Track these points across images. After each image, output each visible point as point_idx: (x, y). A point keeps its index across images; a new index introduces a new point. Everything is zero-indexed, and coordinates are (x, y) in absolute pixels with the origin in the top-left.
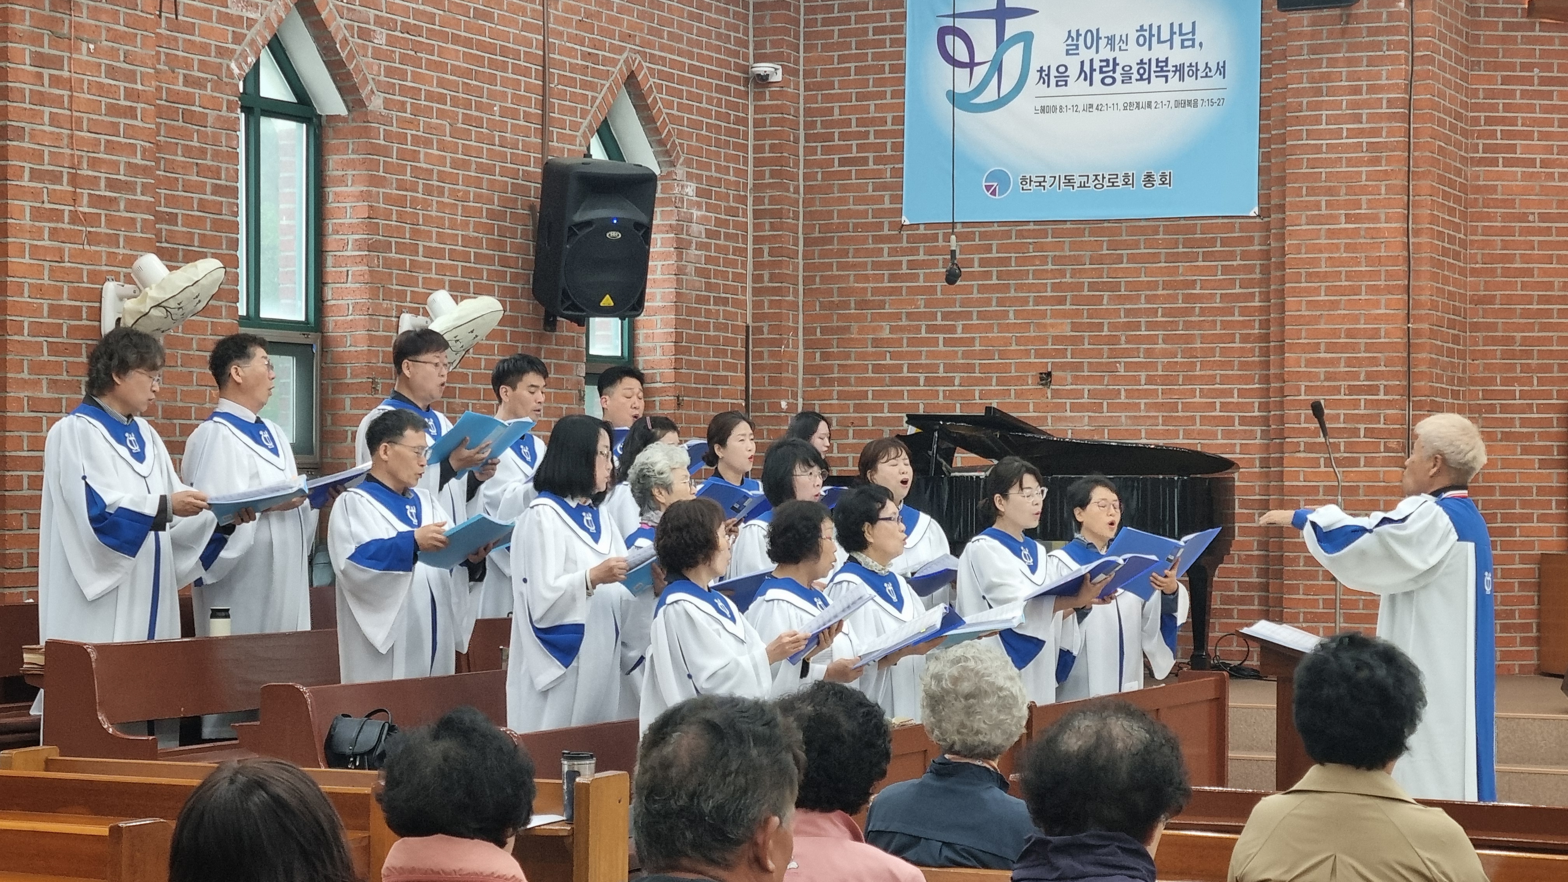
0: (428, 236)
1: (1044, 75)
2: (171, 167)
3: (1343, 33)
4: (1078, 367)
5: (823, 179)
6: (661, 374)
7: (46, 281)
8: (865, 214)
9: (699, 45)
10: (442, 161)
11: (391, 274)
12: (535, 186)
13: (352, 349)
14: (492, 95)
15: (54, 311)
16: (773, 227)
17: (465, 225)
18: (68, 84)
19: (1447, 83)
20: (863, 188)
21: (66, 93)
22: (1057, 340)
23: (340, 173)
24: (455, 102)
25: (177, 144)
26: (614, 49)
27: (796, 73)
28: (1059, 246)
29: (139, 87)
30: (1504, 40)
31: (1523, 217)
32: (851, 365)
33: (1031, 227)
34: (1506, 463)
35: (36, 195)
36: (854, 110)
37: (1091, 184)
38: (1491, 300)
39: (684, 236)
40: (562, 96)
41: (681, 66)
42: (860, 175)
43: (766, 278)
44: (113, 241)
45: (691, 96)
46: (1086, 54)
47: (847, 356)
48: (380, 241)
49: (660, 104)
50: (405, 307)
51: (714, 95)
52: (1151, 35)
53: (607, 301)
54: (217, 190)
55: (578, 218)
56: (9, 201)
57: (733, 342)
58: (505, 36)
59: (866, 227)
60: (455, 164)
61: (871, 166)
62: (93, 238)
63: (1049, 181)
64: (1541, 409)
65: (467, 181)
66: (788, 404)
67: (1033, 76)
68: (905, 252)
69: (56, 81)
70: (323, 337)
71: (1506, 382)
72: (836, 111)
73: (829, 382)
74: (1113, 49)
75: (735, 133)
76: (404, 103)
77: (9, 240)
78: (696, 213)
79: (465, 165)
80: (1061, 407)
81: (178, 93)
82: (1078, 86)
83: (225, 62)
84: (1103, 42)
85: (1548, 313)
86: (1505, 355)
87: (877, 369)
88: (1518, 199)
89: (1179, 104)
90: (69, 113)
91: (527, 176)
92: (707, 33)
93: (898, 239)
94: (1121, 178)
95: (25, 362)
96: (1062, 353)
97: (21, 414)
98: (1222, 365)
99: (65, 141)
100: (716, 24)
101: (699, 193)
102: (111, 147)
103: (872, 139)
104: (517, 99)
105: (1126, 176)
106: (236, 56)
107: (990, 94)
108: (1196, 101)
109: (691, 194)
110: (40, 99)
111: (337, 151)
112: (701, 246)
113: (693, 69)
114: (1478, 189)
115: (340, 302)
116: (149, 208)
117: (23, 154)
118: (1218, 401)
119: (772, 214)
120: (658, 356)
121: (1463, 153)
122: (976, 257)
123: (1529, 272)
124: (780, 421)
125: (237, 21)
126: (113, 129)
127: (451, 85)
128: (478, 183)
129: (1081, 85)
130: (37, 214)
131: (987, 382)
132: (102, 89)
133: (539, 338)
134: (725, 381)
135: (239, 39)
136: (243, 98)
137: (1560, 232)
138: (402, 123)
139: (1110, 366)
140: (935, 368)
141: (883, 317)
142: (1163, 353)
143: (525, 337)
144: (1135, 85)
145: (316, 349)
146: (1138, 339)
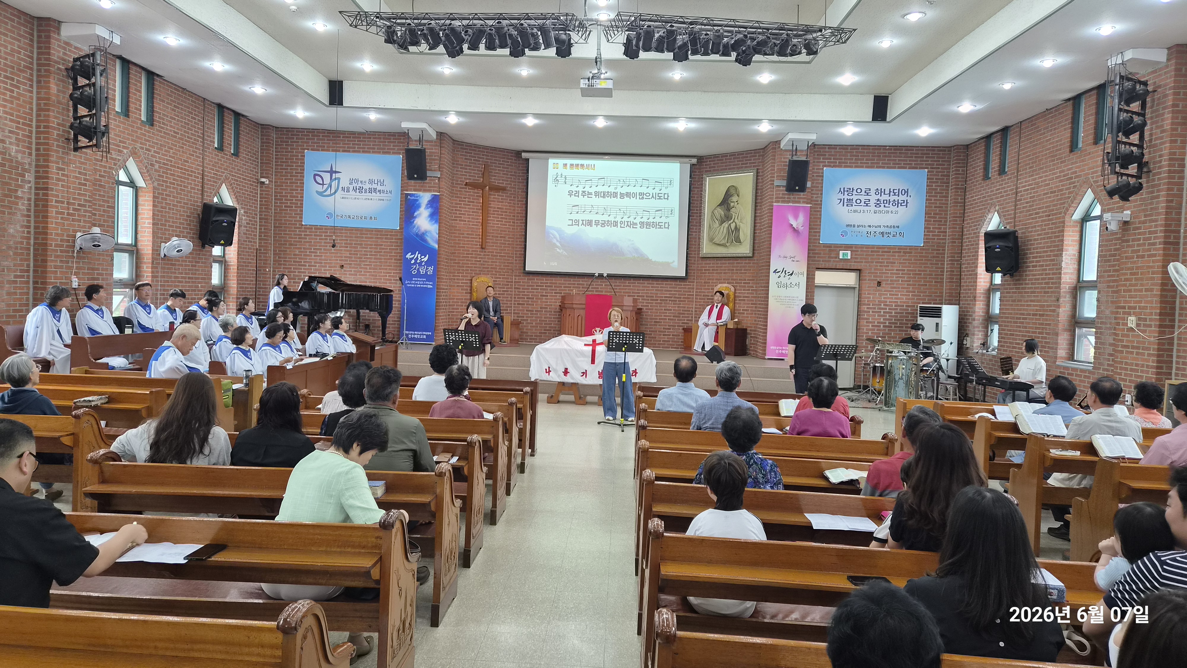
0: (169, 222)
1: (343, 189)
2: (95, 200)
3: (422, 186)
4: (351, 264)
5: (280, 211)
6: (233, 261)
7: (59, 232)
8: (292, 221)
9: (245, 172)
10: (174, 201)
11: (158, 232)
12: (200, 209)
13: (147, 252)
14: (188, 183)
15: (62, 240)
16: (265, 222)
17: (180, 219)
18: (67, 176)
19: (446, 200)
20: (291, 214)
21: (66, 178)
22: (345, 257)
23: (143, 203)
24: (178, 185)
25: (97, 194)
26: (222, 172)
27: (272, 182)
28: (346, 233)
29: (88, 178)
30: (460, 191)
31: (463, 234)
32: (287, 260)
33: (339, 228)
34: (457, 292)
35: (57, 207)
36: (289, 193)
37: (355, 218)
38: (455, 253)
40: (208, 184)
41: (240, 178)
42: (290, 210)
43: (263, 236)
44: (80, 221)
45: (243, 186)
46: (354, 185)
47: (286, 258)
48: (155, 223)
49: (234, 188)
50: (162, 241)
51: (249, 186)
52: (372, 182)
53: (222, 242)
54: (108, 207)
55: (214, 219)
56: (49, 209)
57: (253, 253)
58: (192, 167)
59: (292, 224)
60: (178, 202)
61: (294, 208)
62: (73, 220)
63: (344, 216)
65: (181, 207)
66: (268, 270)
67: (340, 189)
68: (303, 232)
69: (63, 175)
70: (137, 249)
71: (458, 273)
72: (284, 193)
73: (281, 264)
74: (362, 184)
75: (255, 197)
76: (163, 185)
77: (49, 220)
78: (244, 218)
79: (180, 202)
80: (346, 274)
81: (97, 179)
82: (352, 193)
83: (111, 171)
84: (359, 182)
85: (468, 257)
86: (458, 267)
87: (294, 262)
88: (462, 229)
89: (379, 200)
90: (66, 184)
91: (198, 206)
92: (247, 169)
93: (301, 228)
94: (363, 217)
95: (53, 255)
96: (347, 261)
97: (51, 269)
98: (389, 266)
99: (66, 192)
100: (250, 167)
101: (245, 213)
102: (79, 194)
103: (294, 201)
104: (195, 185)
105: (365, 217)
106: (114, 169)
107: (328, 192)
108: (384, 200)
109: (242, 212)
110: (58, 180)
111: (142, 196)
112: (246, 227)
113: (244, 179)
114: (453, 226)
115: (143, 239)
116: (90, 212)
117: (53, 195)
118: (388, 275)
119: (265, 219)
120: (232, 256)
121: (449, 218)
122: (323, 234)
123: (464, 247)
124: (266, 274)
125: (115, 159)
126: (80, 189)
127: (177, 180)
128: (183, 207)
129: (354, 193)
130: (57, 213)
131: (326, 267)
132: (76, 178)
133: (200, 250)
134: (250, 263)
135: (115, 164)
136: (116, 181)
137: (471, 238)
138: (162, 190)
139: (360, 265)
140: (311, 262)
141: (296, 248)
142: (374, 262)
143: (196, 250)
144: (368, 194)
145: (135, 252)
146: (367, 258)
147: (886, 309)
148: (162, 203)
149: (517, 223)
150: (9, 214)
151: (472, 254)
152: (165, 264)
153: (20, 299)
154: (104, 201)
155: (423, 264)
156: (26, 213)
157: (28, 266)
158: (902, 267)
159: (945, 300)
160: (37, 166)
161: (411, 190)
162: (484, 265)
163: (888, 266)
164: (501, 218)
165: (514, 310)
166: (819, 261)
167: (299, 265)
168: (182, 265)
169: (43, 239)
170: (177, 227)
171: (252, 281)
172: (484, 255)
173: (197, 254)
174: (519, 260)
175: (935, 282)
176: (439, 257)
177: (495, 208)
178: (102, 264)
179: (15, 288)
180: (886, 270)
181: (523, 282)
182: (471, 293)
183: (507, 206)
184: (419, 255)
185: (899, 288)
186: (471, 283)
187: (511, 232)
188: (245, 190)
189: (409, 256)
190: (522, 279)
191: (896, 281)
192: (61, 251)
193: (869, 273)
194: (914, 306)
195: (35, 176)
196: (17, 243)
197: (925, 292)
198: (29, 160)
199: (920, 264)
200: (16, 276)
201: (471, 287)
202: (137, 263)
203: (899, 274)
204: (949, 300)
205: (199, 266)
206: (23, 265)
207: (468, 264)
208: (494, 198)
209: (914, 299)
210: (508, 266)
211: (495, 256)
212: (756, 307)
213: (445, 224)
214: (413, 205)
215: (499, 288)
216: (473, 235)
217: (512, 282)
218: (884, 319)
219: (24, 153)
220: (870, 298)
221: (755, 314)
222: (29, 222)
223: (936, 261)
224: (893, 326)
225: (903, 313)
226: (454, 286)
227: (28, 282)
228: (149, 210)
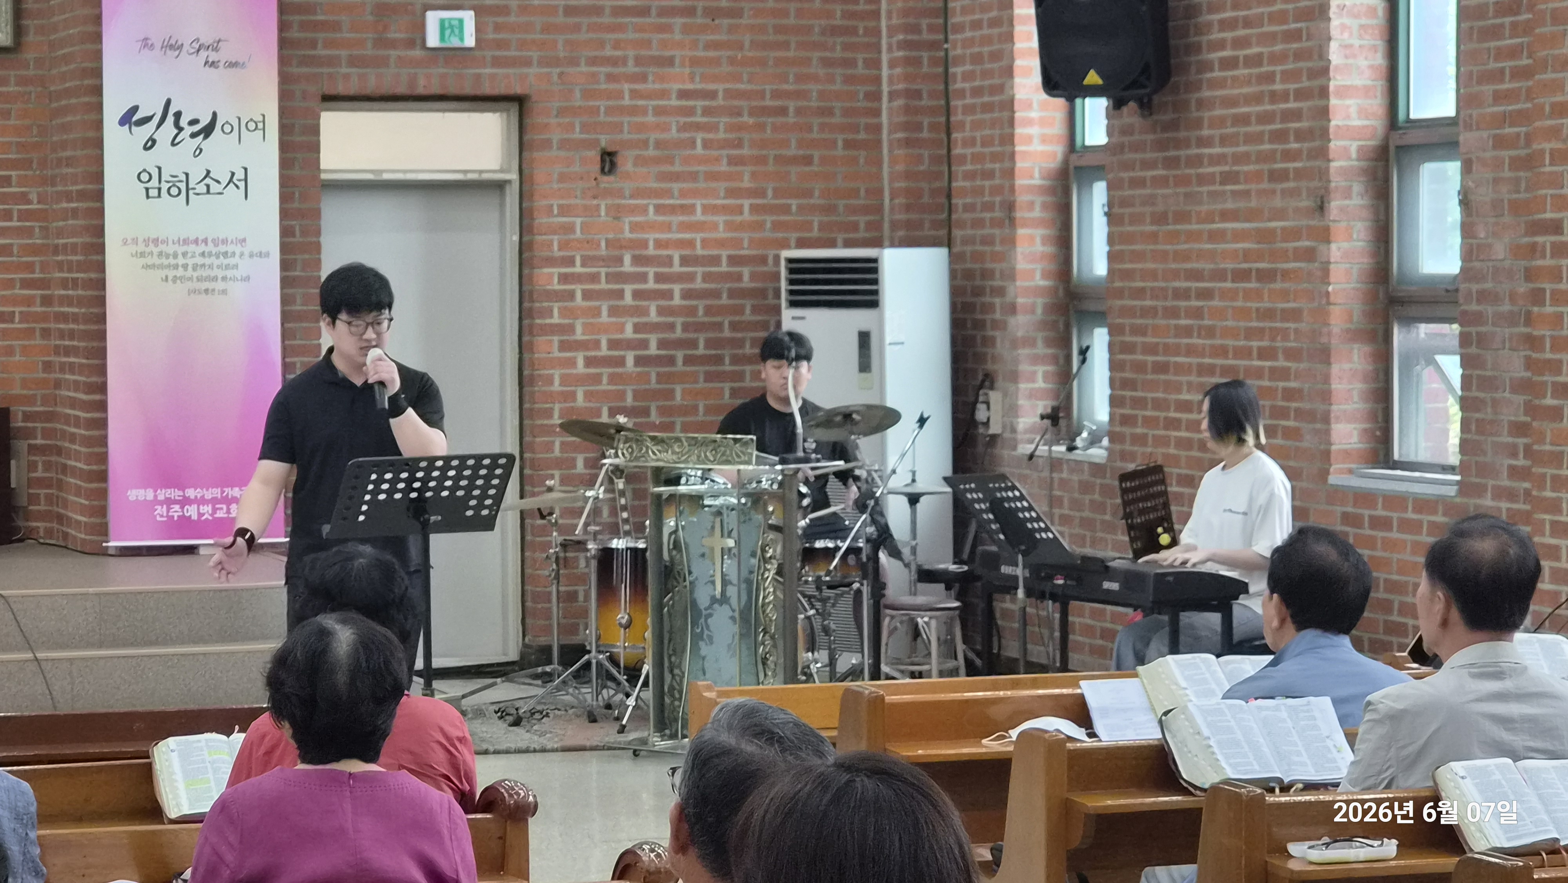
147: (643, 277)
158: (704, 78)
159: (894, 225)
163: (643, 78)
166: (332, 61)
175: (848, 144)
180: (634, 94)
185: (693, 177)
191: (680, 144)
193: (561, 112)
194: (763, 260)
197: (808, 194)
199: (779, 62)
203: (691, 111)
204: (909, 225)
209: (760, 226)
212: (47, 301)
218: (637, 328)
220: (569, 229)
221: (46, 333)
223: (846, 47)
224: (680, 355)
225: (716, 294)
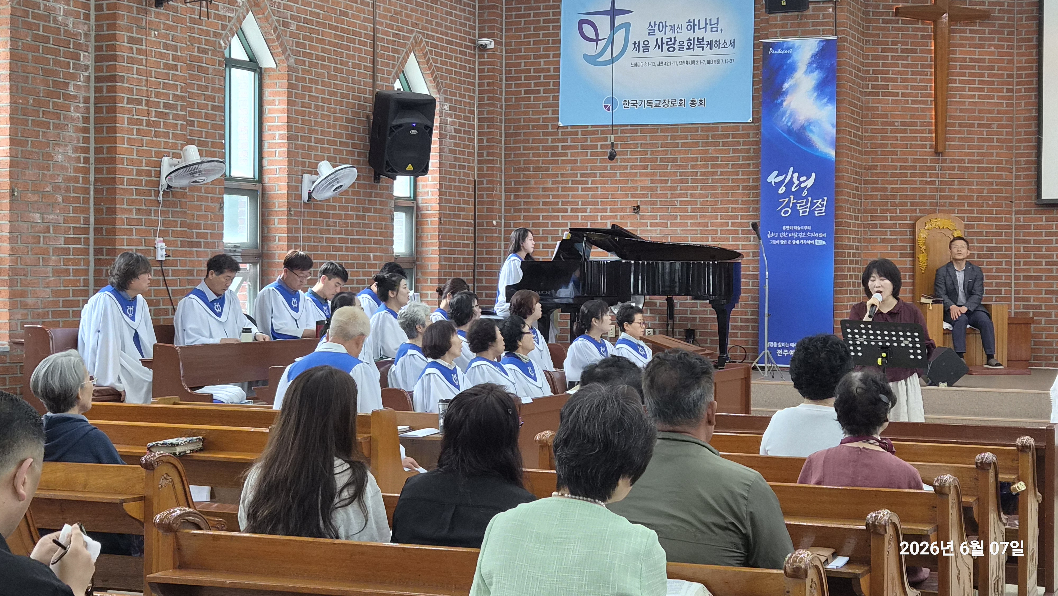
0: (316, 132)
1: (636, 46)
2: (192, 96)
3: (799, 25)
4: (654, 203)
5: (515, 101)
6: (432, 206)
7: (135, 157)
8: (539, 120)
9: (450, 28)
10: (323, 92)
11: (298, 153)
12: (369, 105)
13: (279, 192)
14: (348, 56)
15: (139, 172)
16: (489, 127)
17: (335, 126)
18: (145, 53)
19: (853, 51)
20: (537, 106)
21: (144, 57)
22: (643, 188)
23: (271, 98)
24: (330, 60)
25: (194, 84)
26: (408, 31)
27: (501, 43)
28: (644, 138)
29: (179, 54)
30: (882, 29)
31: (893, 124)
32: (531, 202)
33: (629, 128)
35: (130, 111)
36: (533, 64)
37: (662, 105)
38: (875, 168)
39: (443, 132)
40: (382, 56)
41: (442, 40)
42: (535, 99)
43: (485, 155)
44: (166, 135)
45: (447, 56)
46: (659, 35)
47: (529, 197)
48: (293, 135)
49: (431, 61)
50: (305, 170)
51: (459, 56)
52: (695, 25)
53: (410, 167)
54: (214, 108)
55: (395, 123)
56: (117, 115)
57: (467, 189)
58: (354, 25)
59: (538, 127)
60: (330, 93)
61: (542, 94)
62: (157, 134)
63: (639, 103)
64: (901, 226)
65: (336, 103)
66: (497, 222)
67: (630, 46)
68: (560, 140)
69: (139, 51)
70: (263, 186)
71: (883, 211)
72: (523, 64)
73: (520, 210)
74: (674, 32)
75: (469, 76)
76: (304, 61)
77: (117, 135)
78: (449, 119)
79: (335, 94)
80: (645, 224)
81: (195, 56)
82: (654, 52)
83: (217, 40)
84: (668, 28)
85: (905, 175)
86: (882, 197)
87: (545, 203)
88: (889, 114)
89: (710, 62)
90: (145, 68)
91: (366, 100)
92: (455, 22)
93: (557, 134)
94: (678, 102)
95: (125, 200)
96: (646, 196)
97: (123, 227)
98: (732, 202)
99: (144, 83)
100: (460, 17)
101: (451, 108)
102: (165, 86)
103: (542, 80)
104: (361, 59)
105: (681, 100)
106: (223, 37)
107: (607, 56)
108: (719, 60)
109: (447, 109)
110: (132, 61)
111: (270, 86)
112: (452, 137)
113: (448, 42)
114: (868, 109)
115: (272, 167)
116: (184, 118)
117: (124, 90)
118: (730, 221)
119: (489, 120)
120: (429, 196)
121: (861, 89)
122: (599, 144)
123: (895, 153)
124: (493, 231)
125: (223, 18)
126: (167, 76)
127: (328, 51)
128: (341, 104)
129: (657, 52)
130: (130, 122)
131: (605, 210)
132: (161, 55)
133: (371, 187)
134: (463, 210)
135: (224, 27)
136: (226, 59)
137: (912, 131)
138: (304, 71)
139: (672, 203)
140: (577, 203)
141: (548, 176)
142: (701, 196)
143: (364, 186)
144: (686, 52)
145: (260, 193)
146: (687, 188)
148: (303, 97)
149: (1019, 91)
150: (56, 127)
151: (914, 168)
152: (310, 214)
153: (74, 283)
154: (206, 98)
155: (806, 192)
156: (81, 125)
157: (87, 221)
160: (98, 38)
161: (775, 37)
162: (943, 190)
164: (981, 82)
165: (1017, 292)
167: (554, 211)
168: (339, 216)
169: (110, 171)
170: (329, 142)
171: (467, 246)
172: (942, 169)
173: (365, 194)
174: (1027, 176)
176: (837, 178)
177: (964, 60)
178: (205, 217)
179: (66, 262)
181: (1036, 227)
182: (913, 255)
183: (992, 53)
184: (796, 175)
186: (913, 233)
187: (1005, 112)
188: (452, 65)
189: (773, 178)
190: (1034, 220)
192: (139, 193)
195: (96, 56)
196: (68, 179)
198: (86, 28)
200: (67, 241)
201: (914, 241)
202: (263, 214)
205: (370, 218)
206: (77, 220)
207: (905, 190)
208: (962, 38)
210: (1000, 191)
211: (967, 169)
213: (851, 103)
214: (781, 67)
215: (979, 241)
216: (914, 124)
217: (1009, 227)
219: (77, 15)
222: (86, 140)
226: (875, 241)
227: (86, 252)
228: (282, 111)
